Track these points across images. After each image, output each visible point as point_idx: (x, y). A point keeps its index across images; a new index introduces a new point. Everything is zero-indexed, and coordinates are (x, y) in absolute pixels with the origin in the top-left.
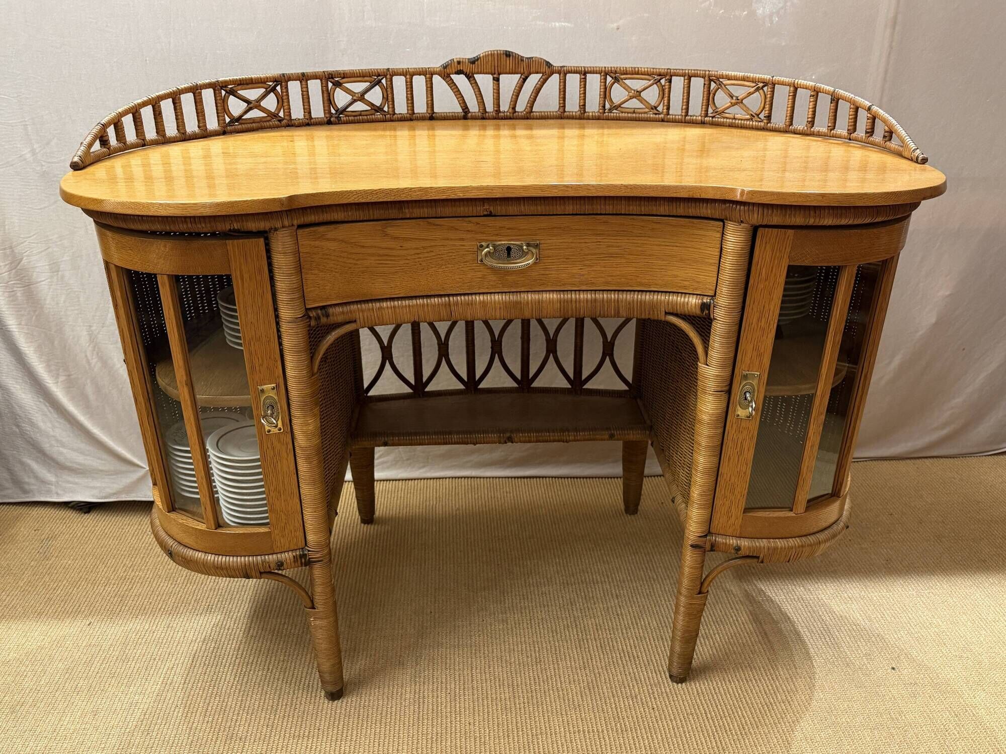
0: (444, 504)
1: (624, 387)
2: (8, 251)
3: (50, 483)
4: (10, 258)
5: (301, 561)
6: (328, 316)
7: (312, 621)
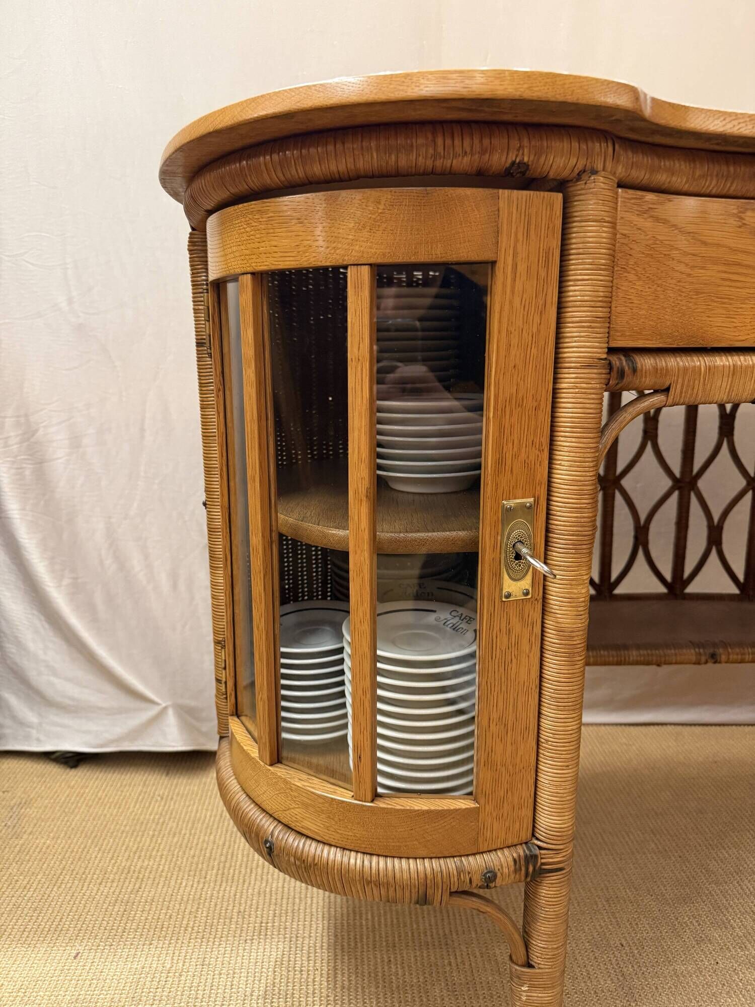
3: (30, 726)
4: (24, 427)
5: (527, 869)
6: (634, 370)
7: (524, 991)
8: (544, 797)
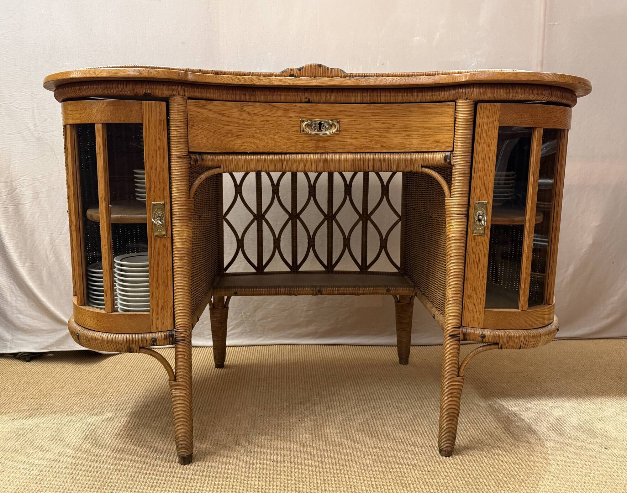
0: (274, 358)
1: (396, 270)
2: (9, 184)
4: (9, 187)
5: (170, 339)
6: (203, 160)
7: (174, 392)
8: (177, 312)
